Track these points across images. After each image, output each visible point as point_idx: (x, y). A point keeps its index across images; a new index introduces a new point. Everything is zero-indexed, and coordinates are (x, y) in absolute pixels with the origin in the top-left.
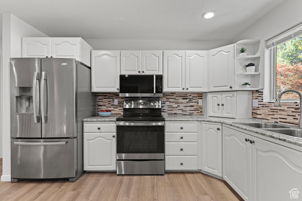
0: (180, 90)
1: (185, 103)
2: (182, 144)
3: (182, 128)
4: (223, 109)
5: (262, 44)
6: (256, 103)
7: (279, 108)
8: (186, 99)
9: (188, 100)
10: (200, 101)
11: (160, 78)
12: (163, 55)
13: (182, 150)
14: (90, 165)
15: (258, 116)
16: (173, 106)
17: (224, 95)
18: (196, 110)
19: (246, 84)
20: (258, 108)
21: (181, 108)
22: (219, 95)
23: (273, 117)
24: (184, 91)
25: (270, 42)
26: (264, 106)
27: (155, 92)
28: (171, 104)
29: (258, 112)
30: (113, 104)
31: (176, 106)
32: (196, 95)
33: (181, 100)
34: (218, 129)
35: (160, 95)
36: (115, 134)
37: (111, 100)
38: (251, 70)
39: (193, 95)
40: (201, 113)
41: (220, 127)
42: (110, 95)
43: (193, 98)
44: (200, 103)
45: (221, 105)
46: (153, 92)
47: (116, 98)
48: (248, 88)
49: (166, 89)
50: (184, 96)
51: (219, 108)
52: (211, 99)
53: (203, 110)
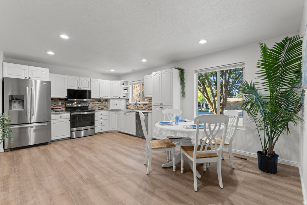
0: (99, 97)
1: (99, 104)
2: (102, 121)
3: (102, 114)
4: (117, 106)
5: (129, 83)
6: (127, 104)
9: (101, 102)
10: (106, 102)
11: (90, 92)
12: (91, 81)
13: (102, 123)
14: (55, 137)
15: (128, 108)
17: (117, 100)
18: (105, 107)
19: (124, 96)
21: (98, 106)
22: (115, 100)
23: (132, 107)
24: (101, 98)
25: (131, 83)
26: (130, 104)
27: (88, 98)
28: (93, 104)
29: (128, 106)
30: (58, 104)
31: (95, 105)
32: (105, 100)
33: (98, 102)
34: (116, 113)
35: (90, 100)
36: (70, 119)
37: (56, 102)
38: (126, 91)
39: (103, 100)
41: (116, 112)
42: (55, 99)
44: (107, 104)
45: (116, 104)
46: (87, 99)
47: (60, 101)
48: (125, 98)
49: (92, 97)
50: (99, 100)
51: (115, 106)
52: (112, 102)
53: (108, 107)
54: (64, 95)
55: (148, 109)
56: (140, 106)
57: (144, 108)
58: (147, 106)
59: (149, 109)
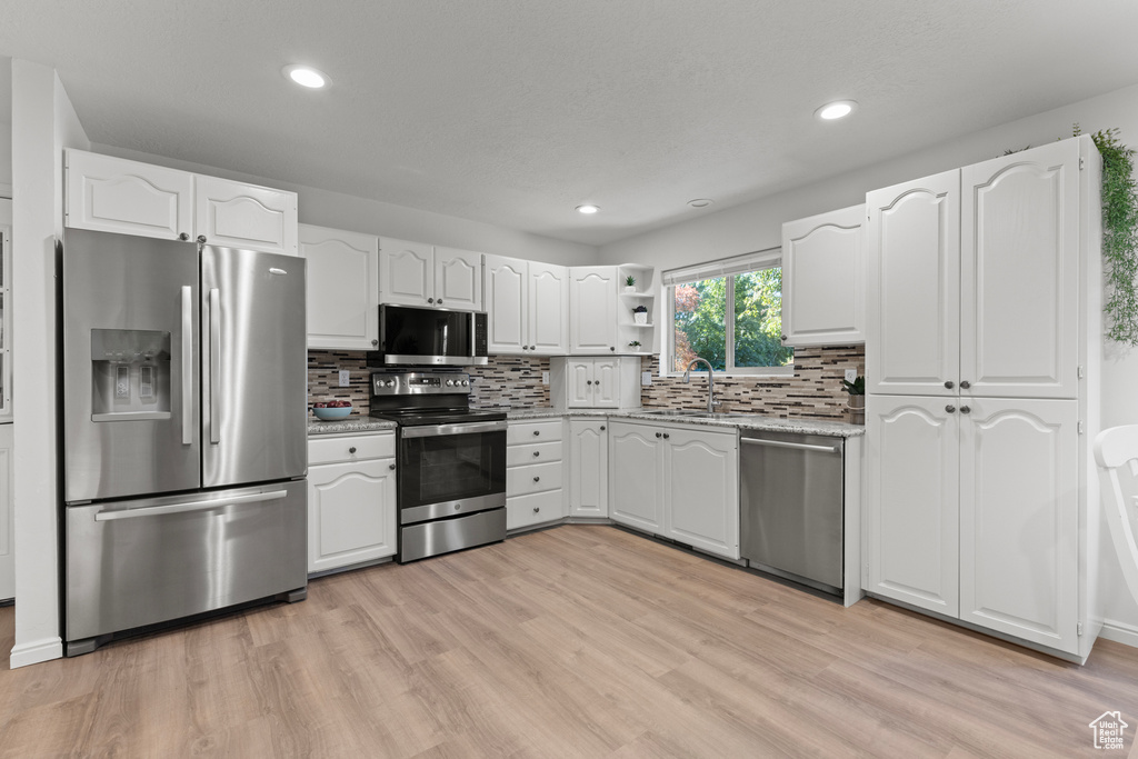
0: (517, 350)
1: (515, 380)
2: (536, 469)
3: (537, 434)
4: (599, 391)
5: (657, 276)
6: (648, 379)
7: (682, 386)
8: (519, 370)
9: (522, 371)
10: (545, 374)
11: (482, 318)
12: (483, 265)
13: (537, 480)
14: (322, 556)
15: (652, 402)
16: (493, 387)
17: (599, 363)
18: (538, 395)
19: (636, 344)
20: (651, 388)
21: (508, 392)
22: (589, 364)
23: (674, 400)
24: (526, 352)
25: (668, 276)
26: (661, 383)
27: (473, 354)
28: (488, 382)
29: (652, 394)
30: (334, 383)
31: (498, 386)
32: (537, 362)
33: (508, 374)
34: (603, 428)
35: (484, 361)
36: (393, 461)
37: (328, 372)
38: (641, 319)
39: (532, 362)
40: (547, 403)
41: (604, 424)
42: (323, 356)
43: (533, 368)
44: (546, 382)
45: (593, 383)
46: (468, 354)
47: (343, 367)
48: (638, 351)
49: (492, 348)
50: (514, 362)
51: (589, 391)
52: (574, 372)
53: (552, 395)
54: (365, 337)
55: (790, 410)
56: (731, 392)
57: (757, 404)
58: (779, 395)
59: (796, 410)
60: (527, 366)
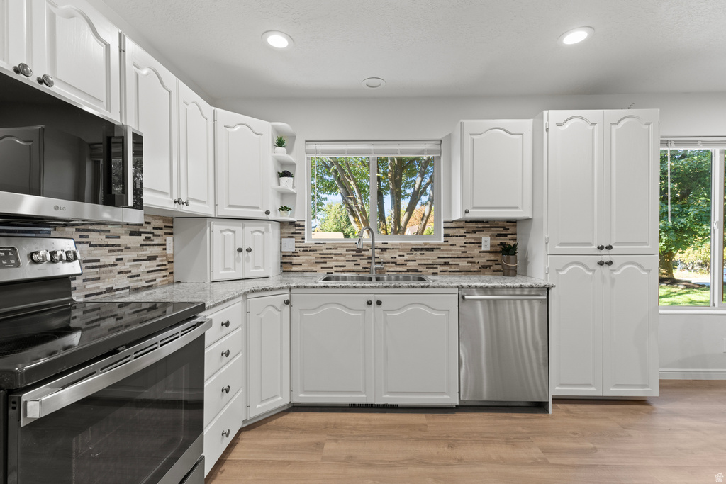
0: (167, 203)
1: (136, 249)
2: (223, 375)
4: (248, 260)
5: (299, 144)
6: (290, 245)
7: (334, 251)
8: (139, 234)
9: (144, 236)
10: (169, 240)
15: (294, 268)
16: (104, 261)
17: (250, 227)
18: (162, 268)
19: (284, 209)
20: (294, 254)
21: (126, 266)
22: (237, 227)
23: (324, 265)
24: (177, 207)
26: (306, 249)
28: (96, 253)
29: (295, 260)
31: (111, 259)
32: (161, 223)
33: (126, 240)
34: (285, 303)
35: (137, 217)
38: (287, 183)
39: (154, 223)
40: (170, 278)
41: (288, 298)
43: (157, 232)
45: (244, 250)
51: (237, 260)
52: (221, 238)
53: (176, 267)
55: (440, 268)
56: (387, 256)
57: (411, 265)
58: (431, 257)
59: (445, 268)
60: (149, 229)
